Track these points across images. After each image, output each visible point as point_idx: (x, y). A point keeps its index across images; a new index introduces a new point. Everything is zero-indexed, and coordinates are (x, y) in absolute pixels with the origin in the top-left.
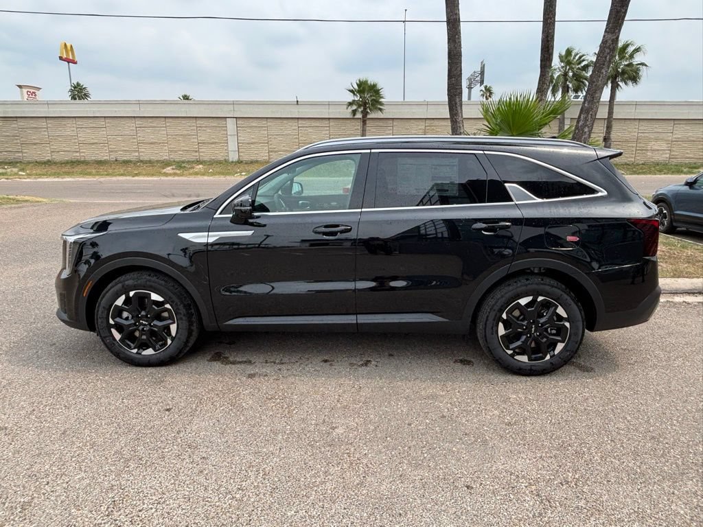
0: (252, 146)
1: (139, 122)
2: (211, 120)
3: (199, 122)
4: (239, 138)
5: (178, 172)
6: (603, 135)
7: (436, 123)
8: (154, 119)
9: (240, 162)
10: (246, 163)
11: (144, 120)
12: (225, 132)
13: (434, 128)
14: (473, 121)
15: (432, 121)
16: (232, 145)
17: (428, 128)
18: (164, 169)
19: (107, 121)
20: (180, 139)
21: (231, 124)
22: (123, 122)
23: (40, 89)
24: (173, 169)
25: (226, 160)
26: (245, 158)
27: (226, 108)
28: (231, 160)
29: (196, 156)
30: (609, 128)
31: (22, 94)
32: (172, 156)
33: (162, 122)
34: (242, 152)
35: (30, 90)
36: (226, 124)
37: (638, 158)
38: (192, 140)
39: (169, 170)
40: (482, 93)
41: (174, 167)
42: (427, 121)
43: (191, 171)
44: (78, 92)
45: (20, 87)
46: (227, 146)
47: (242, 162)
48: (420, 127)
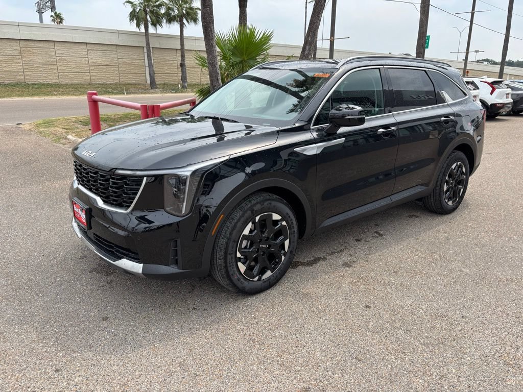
6: (179, 62)
7: (31, 44)
13: (31, 49)
14: (69, 45)
15: (27, 43)
17: (23, 49)
30: (183, 56)
37: (202, 80)
40: (52, 18)
42: (22, 42)
48: (15, 48)
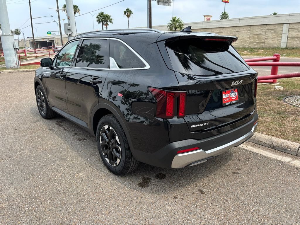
0: (296, 39)
1: (238, 29)
2: (275, 26)
3: (268, 27)
4: (289, 35)
5: (249, 53)
8: (245, 27)
9: (286, 48)
10: (289, 49)
11: (240, 28)
12: (281, 32)
16: (284, 39)
18: (243, 52)
19: (224, 29)
20: (256, 36)
21: (285, 28)
22: (231, 29)
23: (212, 16)
24: (247, 52)
25: (278, 48)
26: (290, 46)
27: (284, 18)
28: (281, 47)
29: (262, 45)
31: (205, 19)
32: (250, 46)
33: (248, 28)
34: (289, 43)
35: (208, 17)
36: (283, 27)
38: (262, 37)
39: (245, 52)
41: (248, 51)
43: (256, 53)
44: (224, 16)
45: (205, 16)
46: (281, 39)
47: (287, 48)
